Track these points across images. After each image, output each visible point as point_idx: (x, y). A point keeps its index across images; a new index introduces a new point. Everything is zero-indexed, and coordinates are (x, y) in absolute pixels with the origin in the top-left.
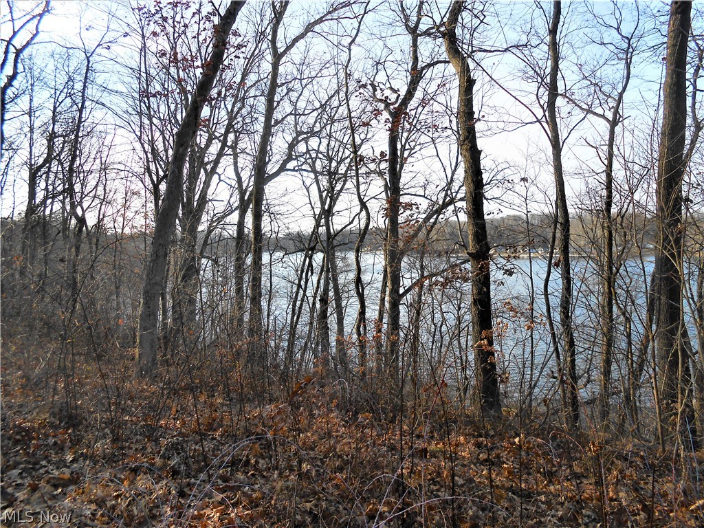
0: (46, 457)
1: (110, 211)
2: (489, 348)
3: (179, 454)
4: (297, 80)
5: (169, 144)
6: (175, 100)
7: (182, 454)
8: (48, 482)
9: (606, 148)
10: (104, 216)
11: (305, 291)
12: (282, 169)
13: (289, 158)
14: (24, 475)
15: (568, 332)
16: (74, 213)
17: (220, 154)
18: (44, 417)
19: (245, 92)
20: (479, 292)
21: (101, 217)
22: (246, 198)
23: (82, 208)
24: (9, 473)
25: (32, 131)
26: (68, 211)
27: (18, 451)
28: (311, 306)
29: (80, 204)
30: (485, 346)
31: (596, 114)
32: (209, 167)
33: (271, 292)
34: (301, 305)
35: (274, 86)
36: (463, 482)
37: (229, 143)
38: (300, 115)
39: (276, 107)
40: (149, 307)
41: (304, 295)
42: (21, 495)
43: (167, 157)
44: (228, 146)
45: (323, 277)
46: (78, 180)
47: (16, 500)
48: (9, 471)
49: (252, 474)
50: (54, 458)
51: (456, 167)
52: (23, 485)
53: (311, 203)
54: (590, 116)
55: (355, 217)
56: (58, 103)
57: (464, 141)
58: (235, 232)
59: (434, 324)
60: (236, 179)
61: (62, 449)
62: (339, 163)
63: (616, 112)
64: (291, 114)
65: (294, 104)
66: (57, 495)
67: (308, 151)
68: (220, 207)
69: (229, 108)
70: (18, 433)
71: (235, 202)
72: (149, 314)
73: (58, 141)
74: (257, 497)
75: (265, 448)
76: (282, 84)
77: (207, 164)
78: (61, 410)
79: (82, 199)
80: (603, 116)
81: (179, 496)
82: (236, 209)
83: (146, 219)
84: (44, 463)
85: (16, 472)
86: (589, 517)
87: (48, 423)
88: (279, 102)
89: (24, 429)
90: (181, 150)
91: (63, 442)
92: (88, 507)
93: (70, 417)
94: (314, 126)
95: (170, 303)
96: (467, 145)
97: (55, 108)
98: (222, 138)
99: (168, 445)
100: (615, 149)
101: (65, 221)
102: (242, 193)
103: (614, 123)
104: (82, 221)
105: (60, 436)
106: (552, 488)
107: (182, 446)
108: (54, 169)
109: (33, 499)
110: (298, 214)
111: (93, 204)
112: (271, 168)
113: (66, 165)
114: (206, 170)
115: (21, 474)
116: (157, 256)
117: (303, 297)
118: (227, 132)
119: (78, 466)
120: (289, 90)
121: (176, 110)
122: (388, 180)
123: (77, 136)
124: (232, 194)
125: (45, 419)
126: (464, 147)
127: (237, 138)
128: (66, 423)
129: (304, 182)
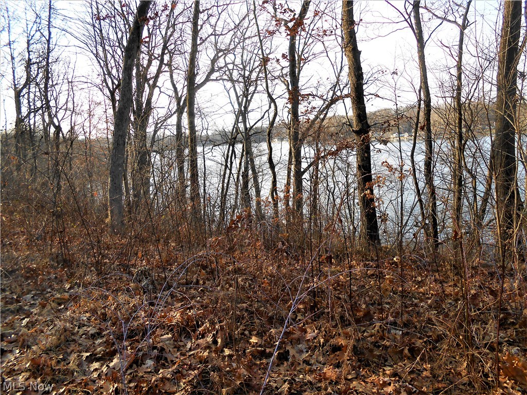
0: (50, 286)
1: (79, 120)
2: (371, 196)
3: (147, 278)
4: (215, 7)
5: (119, 65)
6: (121, 30)
7: (149, 278)
8: (53, 301)
9: (457, 48)
10: (75, 125)
11: (231, 170)
12: (207, 79)
13: (212, 71)
14: (35, 298)
15: (431, 183)
16: (52, 122)
17: (159, 71)
18: (45, 261)
19: (175, 20)
20: (362, 160)
21: (73, 125)
22: (181, 104)
23: (58, 119)
24: (24, 297)
25: (13, 58)
26: (47, 122)
27: (29, 284)
28: (236, 181)
29: (56, 116)
30: (368, 195)
31: (449, 21)
32: (151, 82)
33: (205, 174)
34: (229, 181)
35: (197, 12)
36: (356, 289)
37: (165, 62)
38: (219, 35)
39: (200, 30)
40: (115, 183)
41: (231, 173)
42: (34, 311)
43: (119, 76)
44: (164, 64)
45: (243, 160)
46: (52, 98)
47: (31, 314)
48: (24, 296)
49: (201, 290)
50: (56, 286)
51: (341, 70)
52: (35, 304)
53: (231, 103)
54: (445, 22)
55: (265, 113)
56: (30, 37)
57: (347, 44)
58: (175, 131)
59: (328, 191)
60: (173, 89)
61: (62, 281)
62: (251, 72)
63: (465, 19)
64: (212, 34)
65: (214, 27)
66: (61, 309)
67: (226, 65)
68: (162, 113)
69: (164, 33)
70: (28, 273)
71: (174, 107)
72: (116, 188)
73: (34, 68)
74: (206, 303)
75: (209, 274)
76: (204, 11)
77: (149, 79)
78: (57, 256)
79: (56, 112)
80: (455, 22)
81: (149, 305)
82: (175, 113)
83: (107, 123)
84: (49, 290)
85: (29, 296)
86: (450, 303)
87: (49, 265)
88: (202, 26)
89: (32, 270)
90: (129, 62)
91: (62, 276)
92: (84, 315)
93: (65, 261)
94: (230, 44)
95: (130, 181)
96: (350, 47)
97: (28, 41)
98: (159, 58)
99: (138, 272)
100: (464, 47)
101: (46, 130)
102: (178, 100)
103: (464, 27)
104: (58, 129)
105: (59, 273)
106: (421, 290)
107: (149, 273)
108: (33, 90)
109: (44, 312)
110: (222, 111)
111: (66, 116)
112: (199, 79)
113: (42, 86)
114: (149, 85)
115: (33, 297)
116: (118, 144)
117: (230, 174)
118: (163, 53)
119: (75, 292)
120: (210, 16)
121: (122, 37)
122: (289, 82)
123: (48, 63)
124: (171, 102)
125: (46, 263)
126: (347, 49)
127: (171, 57)
128: (63, 265)
129: (225, 86)
